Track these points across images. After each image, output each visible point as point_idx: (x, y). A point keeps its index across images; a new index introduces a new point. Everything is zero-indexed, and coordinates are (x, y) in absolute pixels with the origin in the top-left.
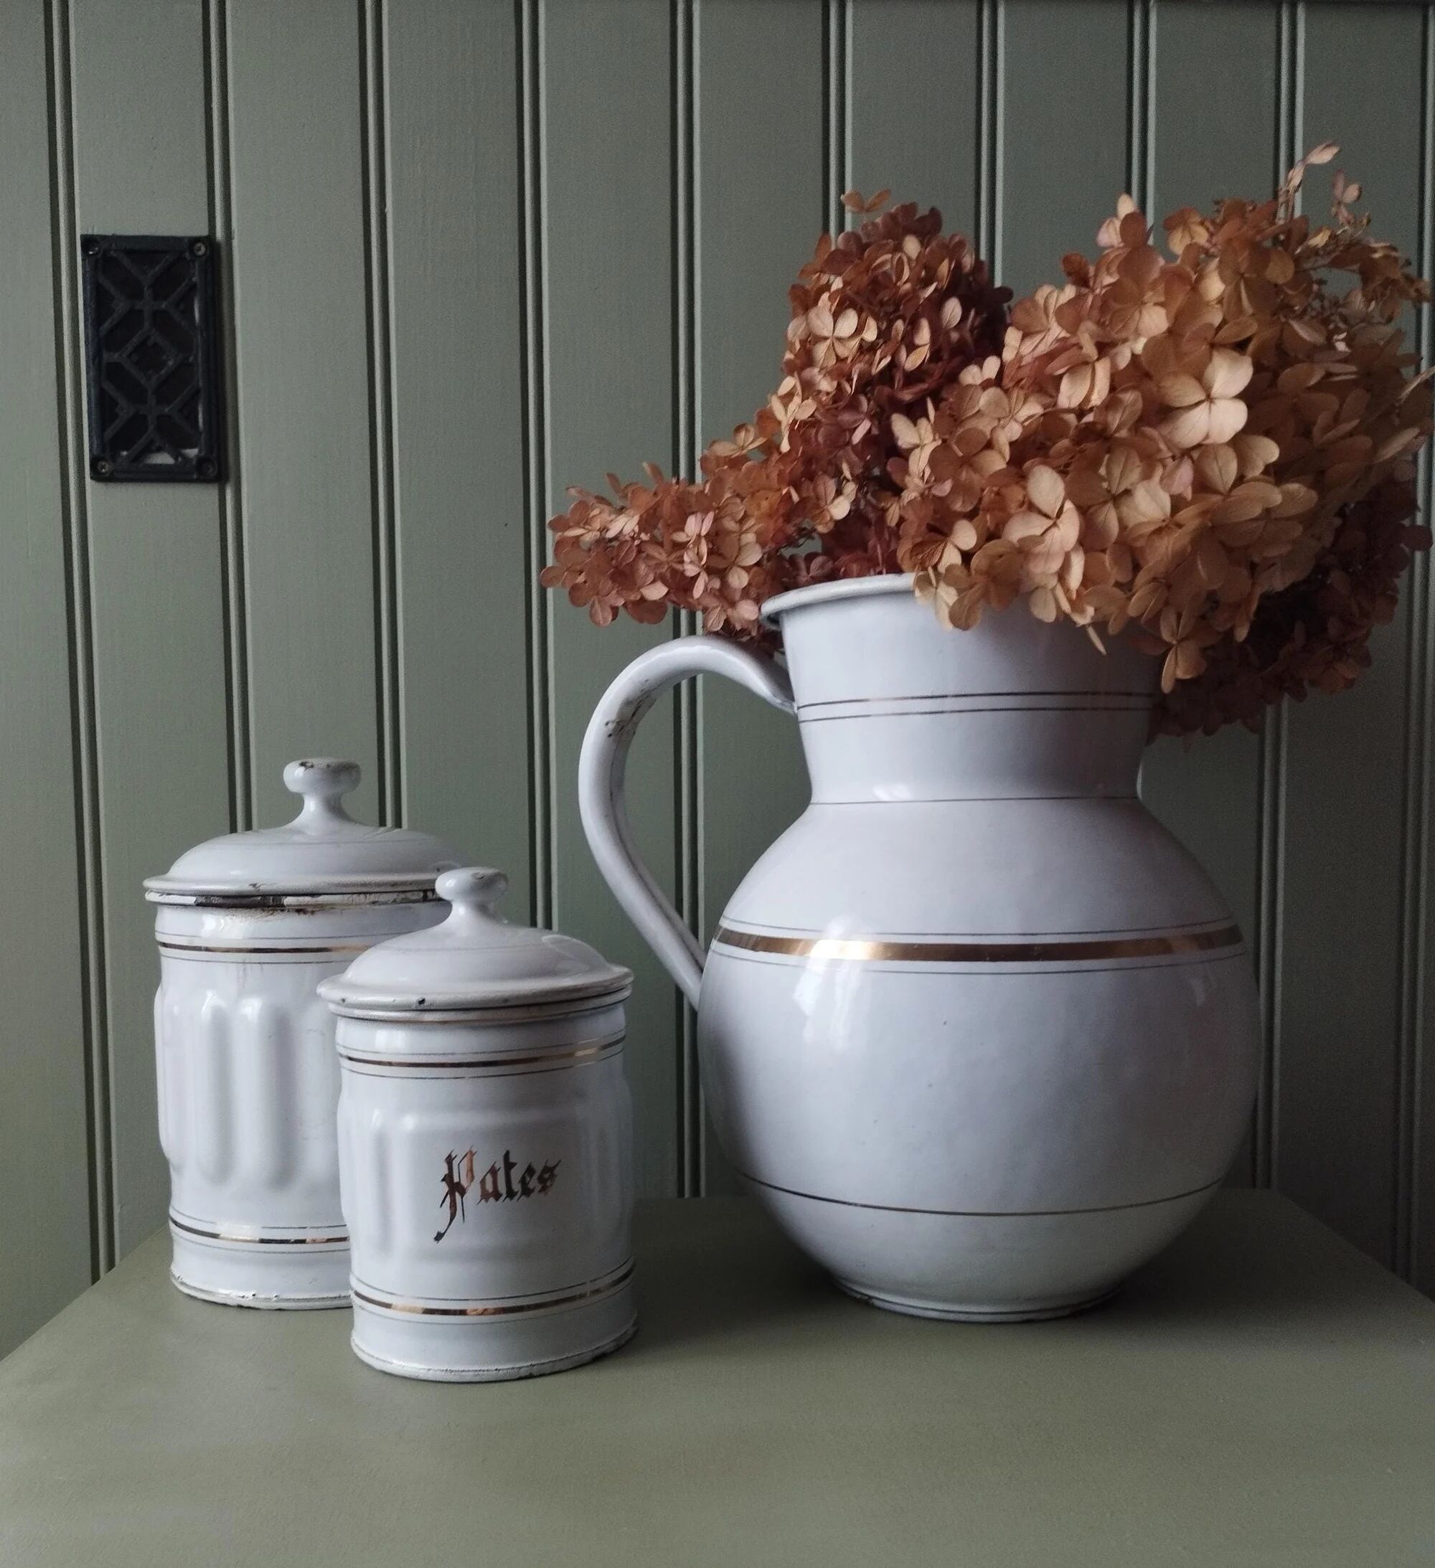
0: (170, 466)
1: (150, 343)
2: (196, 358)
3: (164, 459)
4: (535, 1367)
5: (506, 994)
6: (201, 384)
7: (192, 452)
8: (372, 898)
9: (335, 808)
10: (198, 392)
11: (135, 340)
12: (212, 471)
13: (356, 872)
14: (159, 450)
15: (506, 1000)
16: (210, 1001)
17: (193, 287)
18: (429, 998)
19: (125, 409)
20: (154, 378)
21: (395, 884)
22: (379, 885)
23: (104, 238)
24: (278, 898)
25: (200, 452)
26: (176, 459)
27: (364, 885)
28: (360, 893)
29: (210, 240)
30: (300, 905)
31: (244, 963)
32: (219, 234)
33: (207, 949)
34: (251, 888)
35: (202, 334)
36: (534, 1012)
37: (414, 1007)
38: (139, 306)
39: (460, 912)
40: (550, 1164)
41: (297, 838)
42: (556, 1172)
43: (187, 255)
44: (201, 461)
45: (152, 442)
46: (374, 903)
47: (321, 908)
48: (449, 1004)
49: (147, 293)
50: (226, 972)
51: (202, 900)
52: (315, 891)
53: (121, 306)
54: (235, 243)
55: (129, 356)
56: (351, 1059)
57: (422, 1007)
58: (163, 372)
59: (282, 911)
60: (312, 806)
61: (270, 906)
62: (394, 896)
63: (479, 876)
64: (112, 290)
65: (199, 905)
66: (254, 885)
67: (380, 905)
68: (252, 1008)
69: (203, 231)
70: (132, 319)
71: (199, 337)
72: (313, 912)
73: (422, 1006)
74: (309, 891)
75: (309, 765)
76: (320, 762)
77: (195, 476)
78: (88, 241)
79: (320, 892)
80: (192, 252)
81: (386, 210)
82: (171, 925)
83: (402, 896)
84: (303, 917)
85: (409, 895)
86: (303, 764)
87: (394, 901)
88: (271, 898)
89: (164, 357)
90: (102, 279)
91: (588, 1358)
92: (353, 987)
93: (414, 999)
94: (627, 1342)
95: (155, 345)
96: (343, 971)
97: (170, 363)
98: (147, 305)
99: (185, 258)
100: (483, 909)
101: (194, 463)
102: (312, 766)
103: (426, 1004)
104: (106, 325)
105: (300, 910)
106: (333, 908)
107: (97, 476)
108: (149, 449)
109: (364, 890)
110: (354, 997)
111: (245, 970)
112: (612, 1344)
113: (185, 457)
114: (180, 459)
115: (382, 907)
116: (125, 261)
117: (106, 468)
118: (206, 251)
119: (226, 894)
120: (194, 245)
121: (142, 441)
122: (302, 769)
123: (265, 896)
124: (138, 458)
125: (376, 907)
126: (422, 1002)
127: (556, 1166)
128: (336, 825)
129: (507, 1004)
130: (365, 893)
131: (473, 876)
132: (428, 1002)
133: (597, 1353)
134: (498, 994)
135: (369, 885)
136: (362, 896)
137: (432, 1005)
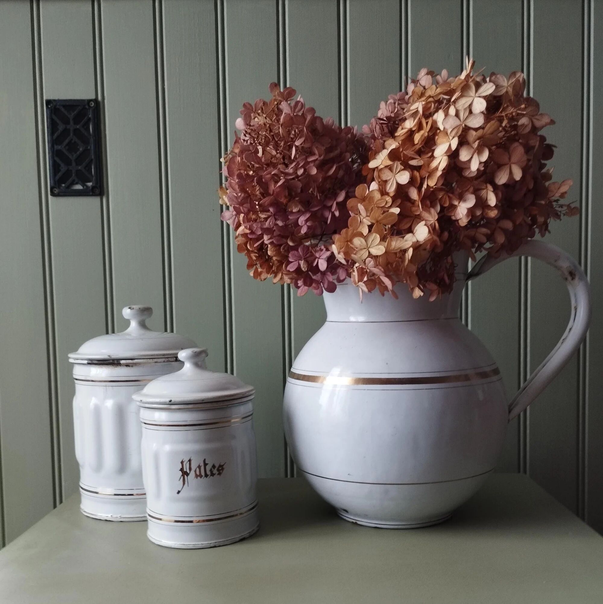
0: (81, 190)
1: (73, 141)
2: (91, 147)
3: (79, 187)
4: (217, 543)
5: (203, 398)
6: (93, 157)
7: (90, 184)
8: (155, 360)
9: (143, 325)
10: (92, 160)
11: (67, 141)
12: (97, 191)
13: (149, 350)
14: (77, 183)
15: (203, 400)
16: (94, 401)
17: (89, 119)
18: (173, 400)
19: (63, 168)
20: (74, 156)
21: (164, 355)
22: (157, 355)
23: (55, 100)
24: (118, 361)
25: (93, 184)
26: (83, 187)
27: (152, 355)
28: (150, 358)
29: (96, 101)
30: (128, 364)
31: (106, 386)
32: (100, 98)
33: (92, 381)
34: (109, 357)
35: (93, 137)
36: (215, 405)
37: (167, 403)
38: (68, 127)
39: (188, 366)
40: (222, 464)
41: (127, 337)
42: (224, 467)
43: (87, 107)
44: (93, 187)
45: (74, 181)
46: (156, 362)
47: (136, 364)
48: (181, 402)
49: (72, 122)
50: (100, 389)
51: (90, 362)
52: (133, 358)
53: (61, 127)
54: (106, 101)
55: (65, 147)
56: (145, 423)
58: (78, 153)
59: (120, 366)
60: (134, 324)
61: (116, 364)
62: (163, 360)
63: (194, 352)
64: (58, 121)
65: (89, 364)
66: (109, 356)
67: (158, 363)
68: (110, 404)
69: (93, 97)
70: (66, 132)
71: (92, 139)
72: (132, 366)
73: (171, 403)
74: (131, 358)
75: (132, 308)
76: (136, 307)
77: (91, 194)
78: (48, 102)
79: (136, 358)
80: (89, 106)
81: (165, 87)
82: (79, 372)
83: (167, 359)
84: (128, 368)
85: (170, 359)
86: (130, 308)
87: (164, 362)
88: (116, 361)
89: (78, 147)
90: (54, 117)
91: (238, 539)
92: (146, 396)
93: (167, 400)
94: (254, 534)
95: (75, 142)
96: (142, 389)
97: (81, 149)
98: (71, 126)
99: (86, 108)
100: (196, 364)
101: (91, 188)
102: (133, 309)
103: (172, 402)
104: (56, 135)
105: (127, 365)
106: (140, 365)
107: (53, 194)
108: (73, 183)
109: (152, 357)
110: (145, 399)
111: (106, 389)
112: (248, 534)
113: (87, 186)
114: (85, 187)
115: (159, 364)
116: (63, 109)
117: (56, 191)
118: (94, 105)
119: (99, 359)
120: (90, 102)
121: (70, 180)
122: (129, 309)
123: (113, 360)
124: (68, 187)
126: (170, 401)
127: (224, 464)
128: (143, 331)
129: (204, 402)
131: (192, 352)
132: (173, 401)
133: (241, 538)
134: (200, 398)
135: (154, 355)
136: (151, 360)
137: (174, 402)
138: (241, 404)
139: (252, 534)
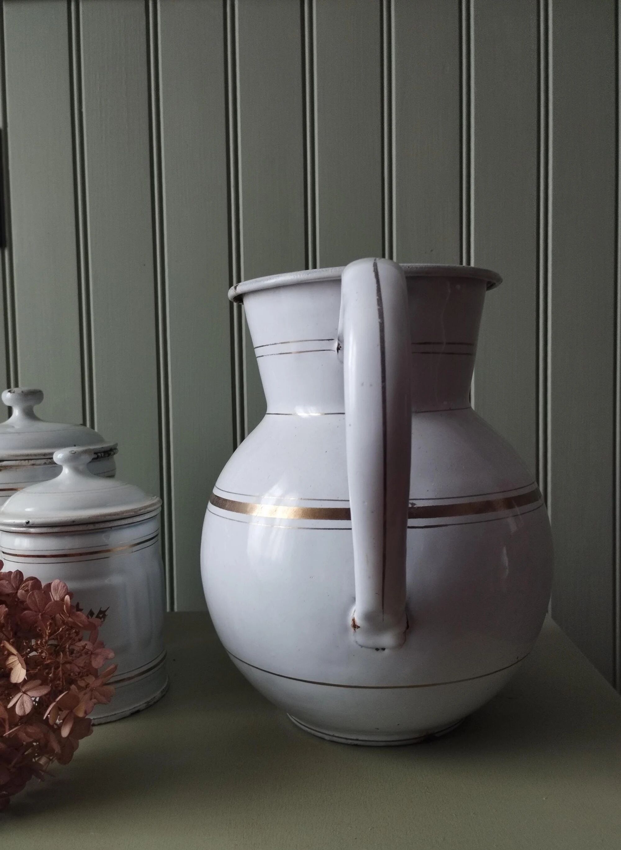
4: (96, 720)
5: (73, 518)
8: (32, 462)
9: (29, 414)
13: (26, 448)
15: (74, 521)
18: (31, 521)
22: (35, 455)
27: (28, 455)
28: (25, 460)
37: (25, 525)
39: (66, 471)
40: (103, 609)
41: (9, 430)
42: (106, 613)
46: (33, 465)
47: (5, 467)
48: (45, 524)
52: (1, 459)
54: (9, 129)
56: (3, 553)
57: (28, 525)
60: (18, 413)
75: (12, 391)
76: (18, 390)
79: (6, 459)
83: (50, 461)
86: (10, 391)
87: (45, 464)
91: (128, 713)
93: (24, 521)
94: (155, 703)
100: (77, 470)
102: (14, 392)
106: (11, 468)
109: (28, 458)
112: (145, 705)
115: (39, 467)
122: (9, 393)
125: (35, 467)
126: (28, 523)
127: (107, 609)
129: (75, 523)
130: (28, 460)
131: (70, 452)
132: (30, 523)
133: (134, 710)
134: (69, 519)
135: (31, 455)
136: (27, 461)
137: (33, 524)
138: (132, 525)
139: (151, 704)
